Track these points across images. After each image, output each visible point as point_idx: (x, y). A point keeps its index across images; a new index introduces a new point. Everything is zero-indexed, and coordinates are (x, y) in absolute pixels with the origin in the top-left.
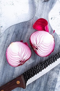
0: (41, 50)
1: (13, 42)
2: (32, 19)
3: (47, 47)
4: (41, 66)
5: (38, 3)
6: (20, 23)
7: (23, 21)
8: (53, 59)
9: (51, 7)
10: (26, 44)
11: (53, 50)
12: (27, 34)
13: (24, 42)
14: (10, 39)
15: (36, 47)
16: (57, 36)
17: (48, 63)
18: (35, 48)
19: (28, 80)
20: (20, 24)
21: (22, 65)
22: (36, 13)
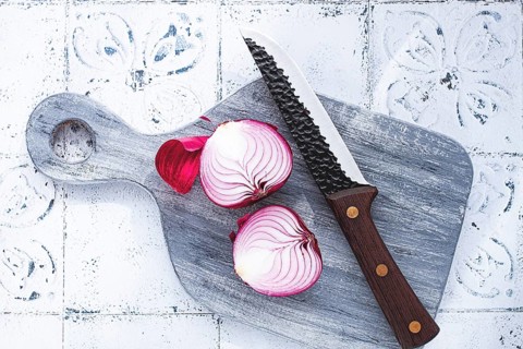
0: (268, 170)
1: (233, 267)
2: (156, 193)
3: (260, 148)
4: (297, 126)
5: (99, 170)
6: (166, 237)
7: (160, 229)
8: (276, 81)
9: (117, 123)
10: (242, 223)
11: (270, 125)
12: (208, 215)
13: (236, 230)
14: (223, 279)
15: (255, 186)
16: (223, 107)
17: (290, 100)
18: (260, 191)
19: (347, 175)
20: (170, 238)
21: (316, 240)
22: (134, 178)
